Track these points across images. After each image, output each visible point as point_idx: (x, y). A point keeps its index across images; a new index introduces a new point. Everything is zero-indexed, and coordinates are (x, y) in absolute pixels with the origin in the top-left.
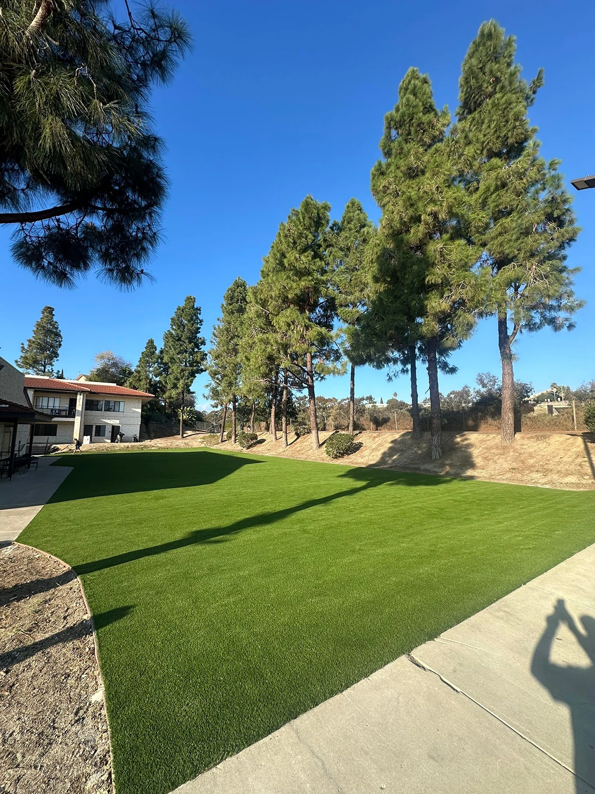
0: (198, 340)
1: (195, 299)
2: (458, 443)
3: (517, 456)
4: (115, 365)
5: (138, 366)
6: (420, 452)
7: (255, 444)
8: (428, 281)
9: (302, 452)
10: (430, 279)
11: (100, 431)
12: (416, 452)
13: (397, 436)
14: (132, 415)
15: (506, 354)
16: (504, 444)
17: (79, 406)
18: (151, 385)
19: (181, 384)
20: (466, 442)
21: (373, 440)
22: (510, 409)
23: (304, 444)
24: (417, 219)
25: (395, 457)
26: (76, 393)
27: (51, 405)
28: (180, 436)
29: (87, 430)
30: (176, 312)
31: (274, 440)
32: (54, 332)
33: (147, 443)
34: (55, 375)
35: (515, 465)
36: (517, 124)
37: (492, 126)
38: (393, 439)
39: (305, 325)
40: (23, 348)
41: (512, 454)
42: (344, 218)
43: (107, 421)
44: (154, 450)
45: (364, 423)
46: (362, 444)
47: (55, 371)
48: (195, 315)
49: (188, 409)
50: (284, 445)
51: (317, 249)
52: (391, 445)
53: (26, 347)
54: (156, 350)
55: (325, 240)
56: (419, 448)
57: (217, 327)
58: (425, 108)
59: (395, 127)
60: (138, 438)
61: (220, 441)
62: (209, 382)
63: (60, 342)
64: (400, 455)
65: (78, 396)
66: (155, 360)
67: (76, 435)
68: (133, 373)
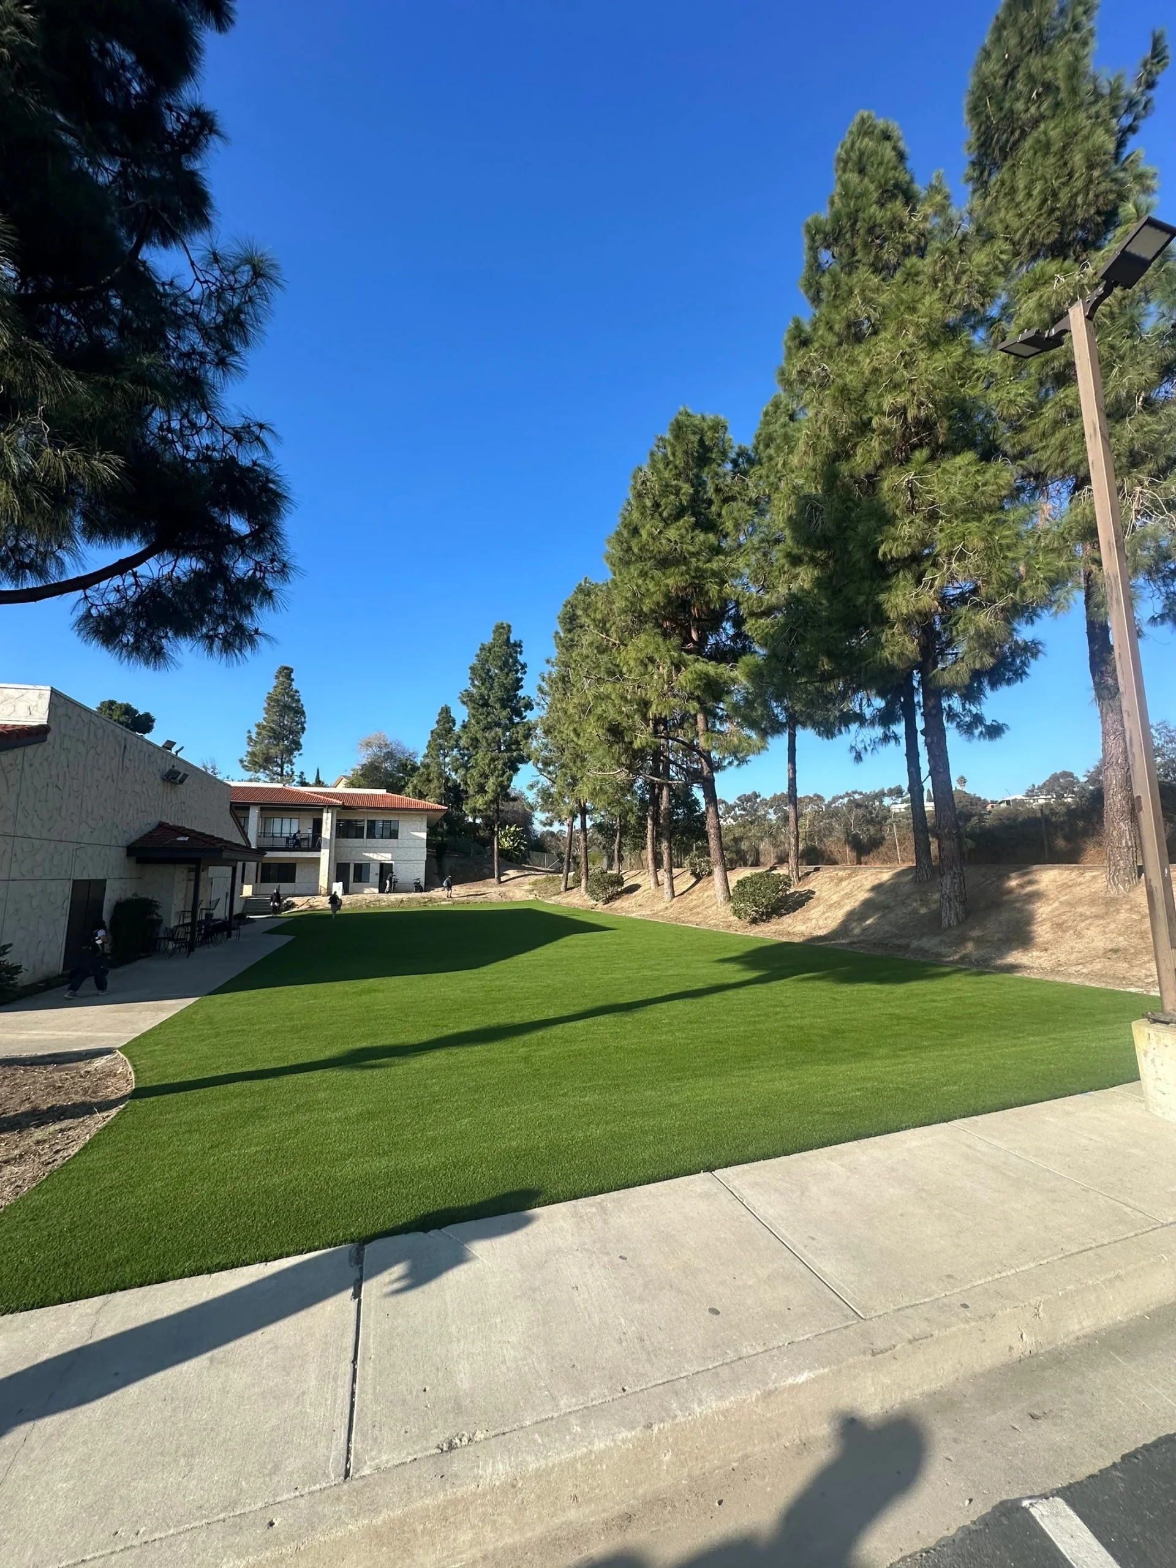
0: (518, 702)
1: (509, 626)
2: (1010, 891)
3: (1135, 920)
4: (390, 756)
5: (426, 756)
6: (923, 911)
7: (619, 895)
8: (884, 554)
9: (698, 910)
10: (888, 549)
11: (361, 873)
12: (915, 911)
13: (886, 876)
14: (412, 844)
15: (1107, 688)
16: (1113, 893)
17: (326, 833)
18: (448, 789)
19: (491, 784)
20: (1029, 889)
21: (837, 885)
22: (1123, 812)
23: (707, 894)
24: (864, 427)
25: (868, 922)
26: (320, 810)
27: (286, 831)
28: (494, 881)
29: (340, 872)
30: (477, 656)
31: (653, 886)
32: (293, 708)
33: (438, 893)
34: (297, 779)
35: (1122, 942)
36: (1096, 173)
37: (1035, 193)
38: (876, 882)
39: (672, 663)
40: (250, 738)
41: (1123, 915)
42: (758, 437)
43: (371, 855)
44: (445, 905)
45: (833, 848)
46: (814, 893)
47: (297, 773)
48: (511, 656)
49: (512, 829)
50: (667, 897)
51: (706, 509)
52: (867, 895)
53: (254, 736)
54: (454, 724)
55: (718, 490)
56: (924, 902)
57: (546, 676)
58: (885, 191)
59: (825, 244)
60: (423, 884)
61: (562, 888)
62: (535, 779)
63: (302, 723)
64: (879, 918)
65: (325, 815)
66: (453, 742)
67: (323, 882)
68: (418, 768)
